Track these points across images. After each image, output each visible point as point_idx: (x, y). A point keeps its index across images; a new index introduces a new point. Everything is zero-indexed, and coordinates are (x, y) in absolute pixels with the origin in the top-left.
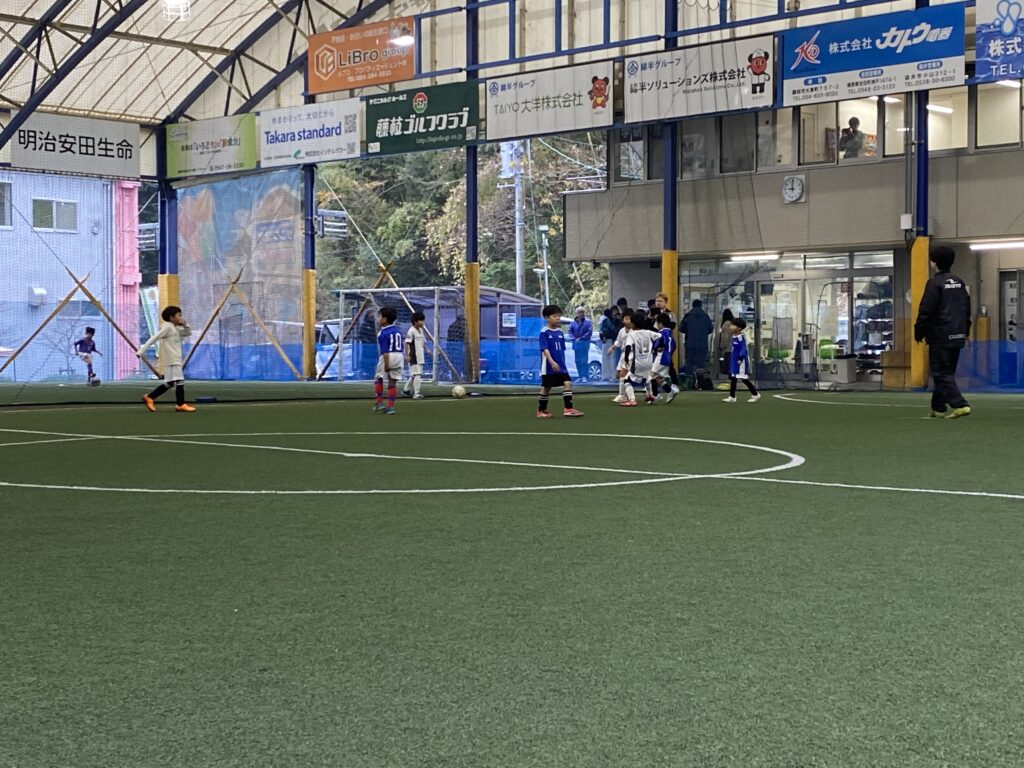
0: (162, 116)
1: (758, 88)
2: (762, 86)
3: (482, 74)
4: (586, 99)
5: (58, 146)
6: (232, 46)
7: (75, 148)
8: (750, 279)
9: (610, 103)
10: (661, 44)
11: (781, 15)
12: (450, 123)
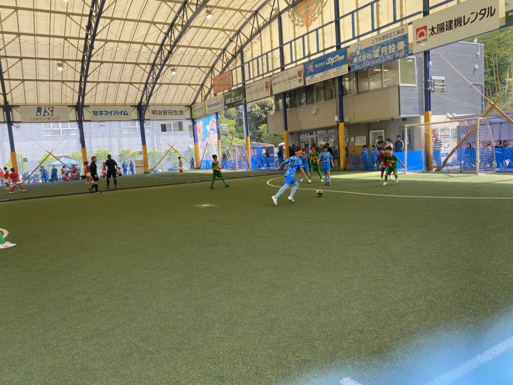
0: (190, 103)
1: (300, 81)
2: (301, 80)
4: (265, 89)
5: (163, 113)
7: (168, 113)
11: (305, 57)
12: (239, 99)
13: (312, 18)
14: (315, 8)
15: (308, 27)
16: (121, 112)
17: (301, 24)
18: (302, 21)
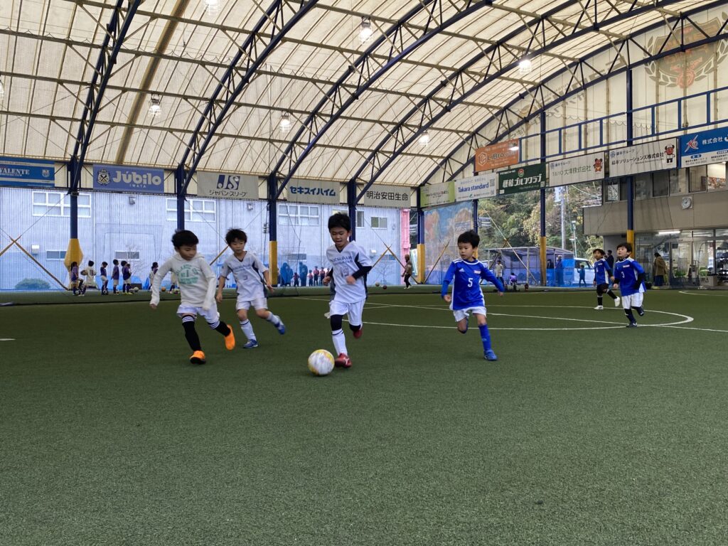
0: (419, 184)
1: (669, 160)
2: (671, 159)
3: (547, 160)
4: (593, 169)
5: (381, 197)
6: (446, 155)
7: (387, 197)
8: (667, 241)
9: (603, 169)
10: (625, 144)
11: (680, 129)
12: (534, 180)
13: (694, 76)
14: (700, 65)
15: (685, 87)
16: (326, 191)
17: (670, 82)
18: (673, 80)
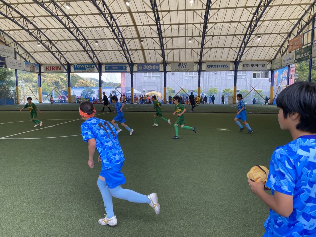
0: (272, 59)
3: (314, 43)
5: (251, 66)
6: (280, 45)
7: (254, 66)
12: (307, 55)
16: (223, 66)
